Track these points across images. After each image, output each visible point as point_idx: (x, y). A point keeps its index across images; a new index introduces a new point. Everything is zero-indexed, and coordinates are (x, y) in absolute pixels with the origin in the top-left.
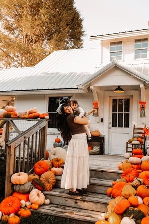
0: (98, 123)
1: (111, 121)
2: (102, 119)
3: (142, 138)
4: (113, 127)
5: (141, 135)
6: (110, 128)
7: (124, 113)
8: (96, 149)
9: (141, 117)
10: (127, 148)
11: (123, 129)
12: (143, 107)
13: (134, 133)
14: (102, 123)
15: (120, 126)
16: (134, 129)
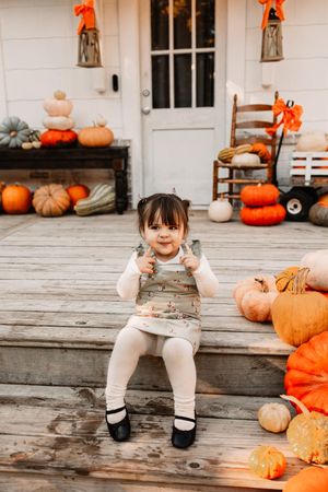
0: (101, 93)
1: (148, 86)
2: (115, 78)
3: (266, 142)
4: (156, 105)
5: (262, 132)
6: (148, 113)
7: (194, 50)
8: (103, 193)
9: (264, 58)
10: (216, 181)
11: (195, 113)
12: (273, 17)
13: (235, 126)
14: (117, 95)
15: (183, 102)
16: (236, 109)
